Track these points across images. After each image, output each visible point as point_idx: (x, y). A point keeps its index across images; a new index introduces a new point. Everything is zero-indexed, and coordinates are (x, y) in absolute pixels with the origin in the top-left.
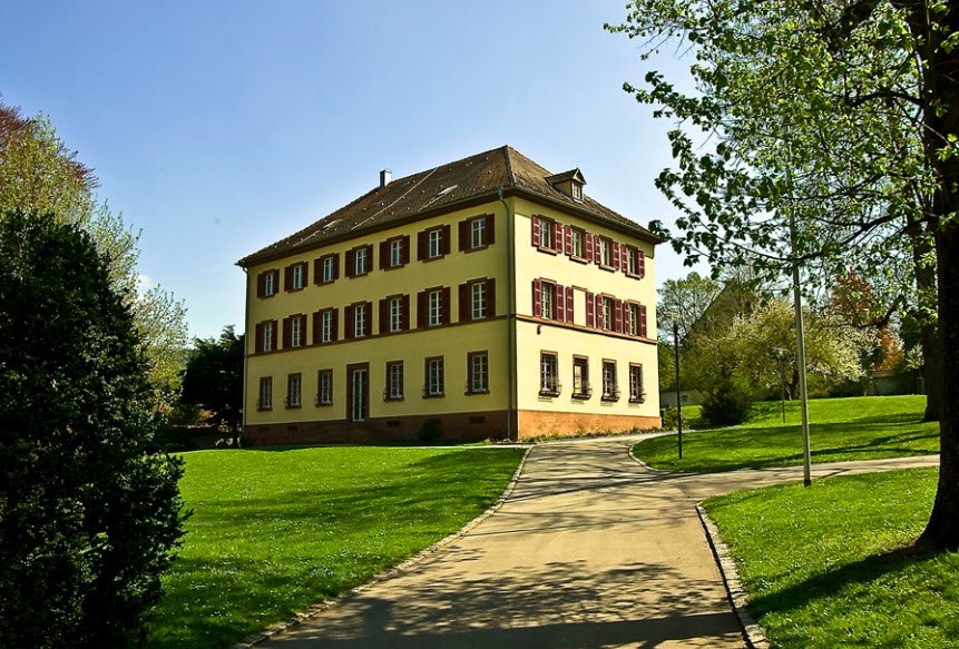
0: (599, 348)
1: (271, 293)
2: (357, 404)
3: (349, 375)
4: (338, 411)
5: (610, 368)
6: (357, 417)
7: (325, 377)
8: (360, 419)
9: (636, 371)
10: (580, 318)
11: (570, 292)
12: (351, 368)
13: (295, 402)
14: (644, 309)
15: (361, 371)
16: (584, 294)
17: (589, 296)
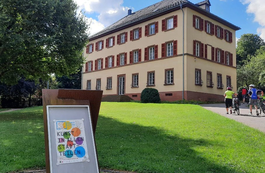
0: (216, 69)
1: (91, 51)
2: (121, 89)
3: (118, 79)
4: (114, 91)
5: (219, 76)
6: (121, 93)
7: (109, 80)
8: (122, 94)
9: (229, 78)
10: (209, 57)
11: (206, 46)
12: (119, 76)
13: (99, 88)
14: (232, 55)
15: (122, 77)
16: (211, 47)
17: (213, 48)
